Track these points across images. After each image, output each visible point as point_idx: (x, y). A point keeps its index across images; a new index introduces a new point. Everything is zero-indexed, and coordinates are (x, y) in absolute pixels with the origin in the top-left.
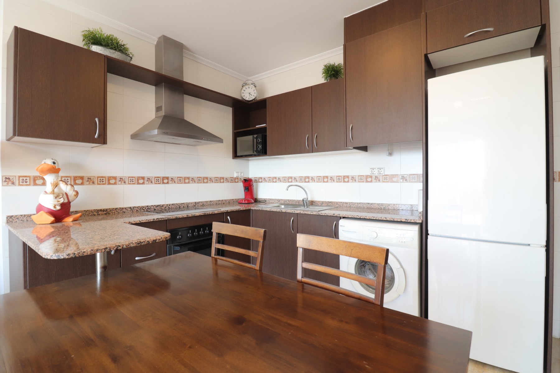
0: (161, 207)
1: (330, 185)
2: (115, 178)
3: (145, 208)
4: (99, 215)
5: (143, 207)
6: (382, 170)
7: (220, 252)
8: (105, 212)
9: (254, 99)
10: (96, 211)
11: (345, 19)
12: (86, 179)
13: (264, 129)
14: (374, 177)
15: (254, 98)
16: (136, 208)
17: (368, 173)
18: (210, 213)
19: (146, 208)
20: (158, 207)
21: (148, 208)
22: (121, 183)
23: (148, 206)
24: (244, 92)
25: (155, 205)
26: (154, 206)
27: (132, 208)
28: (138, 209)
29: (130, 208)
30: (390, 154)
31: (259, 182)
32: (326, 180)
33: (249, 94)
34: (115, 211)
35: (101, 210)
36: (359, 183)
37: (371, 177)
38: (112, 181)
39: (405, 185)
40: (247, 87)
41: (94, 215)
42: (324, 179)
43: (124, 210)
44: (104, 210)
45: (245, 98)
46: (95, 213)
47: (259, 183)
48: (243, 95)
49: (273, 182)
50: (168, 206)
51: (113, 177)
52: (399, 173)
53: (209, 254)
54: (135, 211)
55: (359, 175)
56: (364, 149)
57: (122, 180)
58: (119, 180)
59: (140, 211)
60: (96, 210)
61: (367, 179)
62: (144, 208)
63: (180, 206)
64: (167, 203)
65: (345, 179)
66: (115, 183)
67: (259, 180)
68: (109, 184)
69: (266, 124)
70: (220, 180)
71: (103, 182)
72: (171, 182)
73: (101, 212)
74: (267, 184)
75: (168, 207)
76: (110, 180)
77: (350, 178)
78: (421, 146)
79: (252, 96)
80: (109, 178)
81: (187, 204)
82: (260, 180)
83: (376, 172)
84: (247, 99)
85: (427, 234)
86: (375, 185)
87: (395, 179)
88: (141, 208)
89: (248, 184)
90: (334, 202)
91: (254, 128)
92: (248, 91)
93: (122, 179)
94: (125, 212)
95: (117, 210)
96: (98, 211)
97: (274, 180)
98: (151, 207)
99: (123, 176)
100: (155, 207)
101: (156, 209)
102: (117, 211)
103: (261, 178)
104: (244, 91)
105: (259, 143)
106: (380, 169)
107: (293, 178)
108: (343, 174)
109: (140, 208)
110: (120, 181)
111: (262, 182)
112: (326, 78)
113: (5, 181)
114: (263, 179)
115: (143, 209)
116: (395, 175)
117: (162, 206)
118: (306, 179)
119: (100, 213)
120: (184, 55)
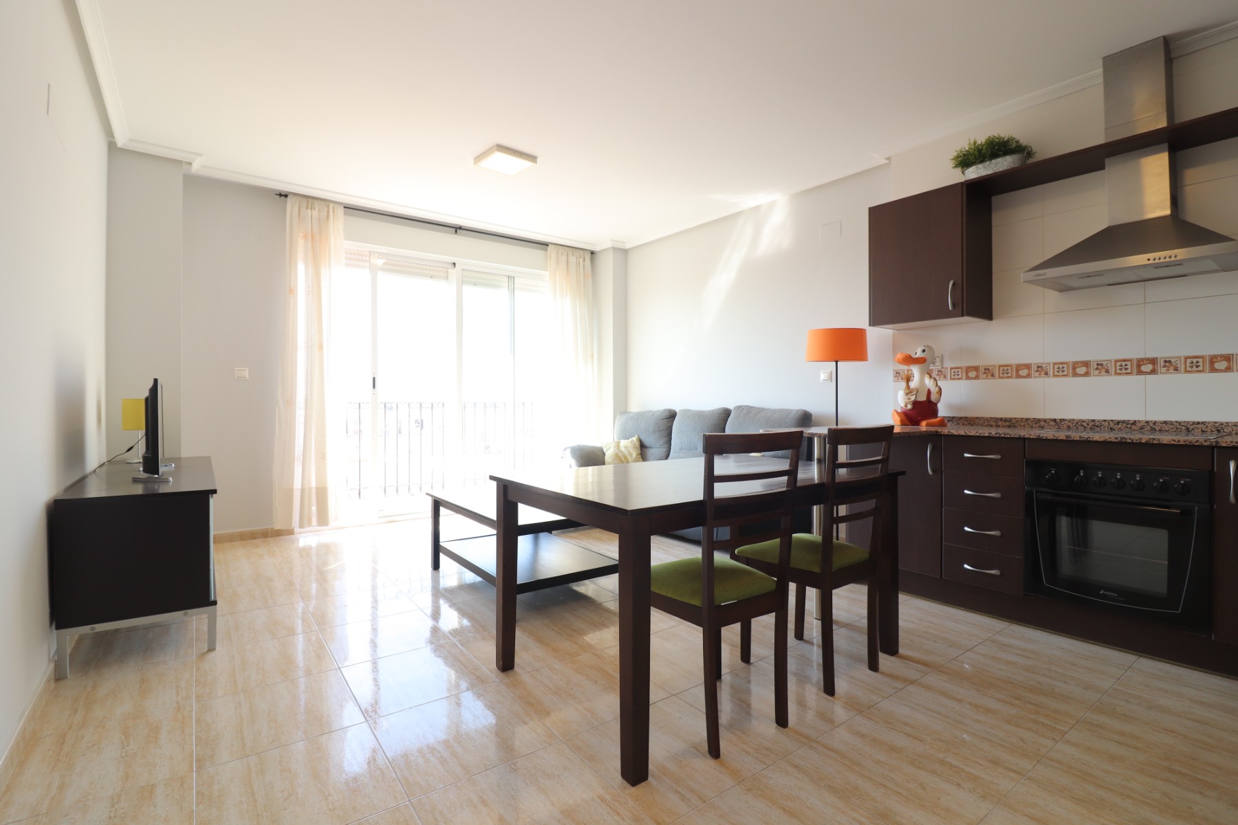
0: (1129, 426)
2: (1028, 366)
3: (1088, 425)
4: (999, 426)
5: (1083, 422)
8: (1008, 424)
10: (994, 420)
12: (982, 370)
16: (1066, 422)
18: (1143, 441)
19: (1091, 424)
20: (1120, 426)
21: (1094, 425)
22: (1040, 375)
23: (1094, 421)
25: (1112, 420)
26: (1111, 423)
27: (1058, 421)
28: (1070, 424)
34: (1026, 423)
35: (1001, 419)
38: (1024, 372)
41: (991, 426)
43: (1042, 423)
44: (1006, 420)
46: (992, 423)
50: (1152, 425)
51: (1024, 365)
54: (1065, 427)
57: (1041, 370)
58: (1036, 369)
59: (1075, 428)
60: (994, 418)
62: (1085, 424)
63: (1191, 428)
64: (1149, 418)
66: (1028, 376)
68: (1018, 376)
71: (1007, 373)
72: (1164, 370)
73: (1002, 422)
75: (1149, 428)
76: (1020, 371)
80: (1019, 367)
81: (1217, 425)
88: (1077, 423)
93: (1041, 367)
94: (1043, 427)
95: (1029, 422)
96: (997, 420)
98: (1103, 423)
99: (1042, 362)
100: (1112, 425)
101: (1115, 427)
102: (1028, 424)
109: (1075, 422)
110: (1037, 371)
113: (896, 376)
115: (1082, 425)
117: (1132, 424)
119: (999, 423)
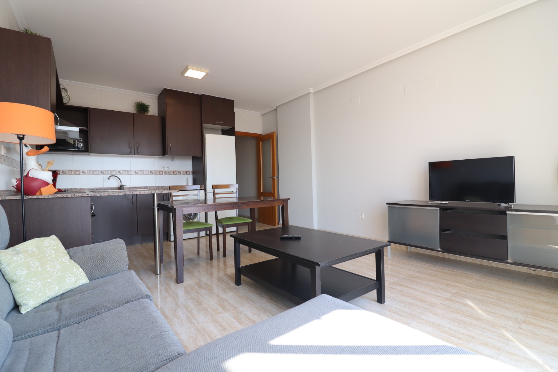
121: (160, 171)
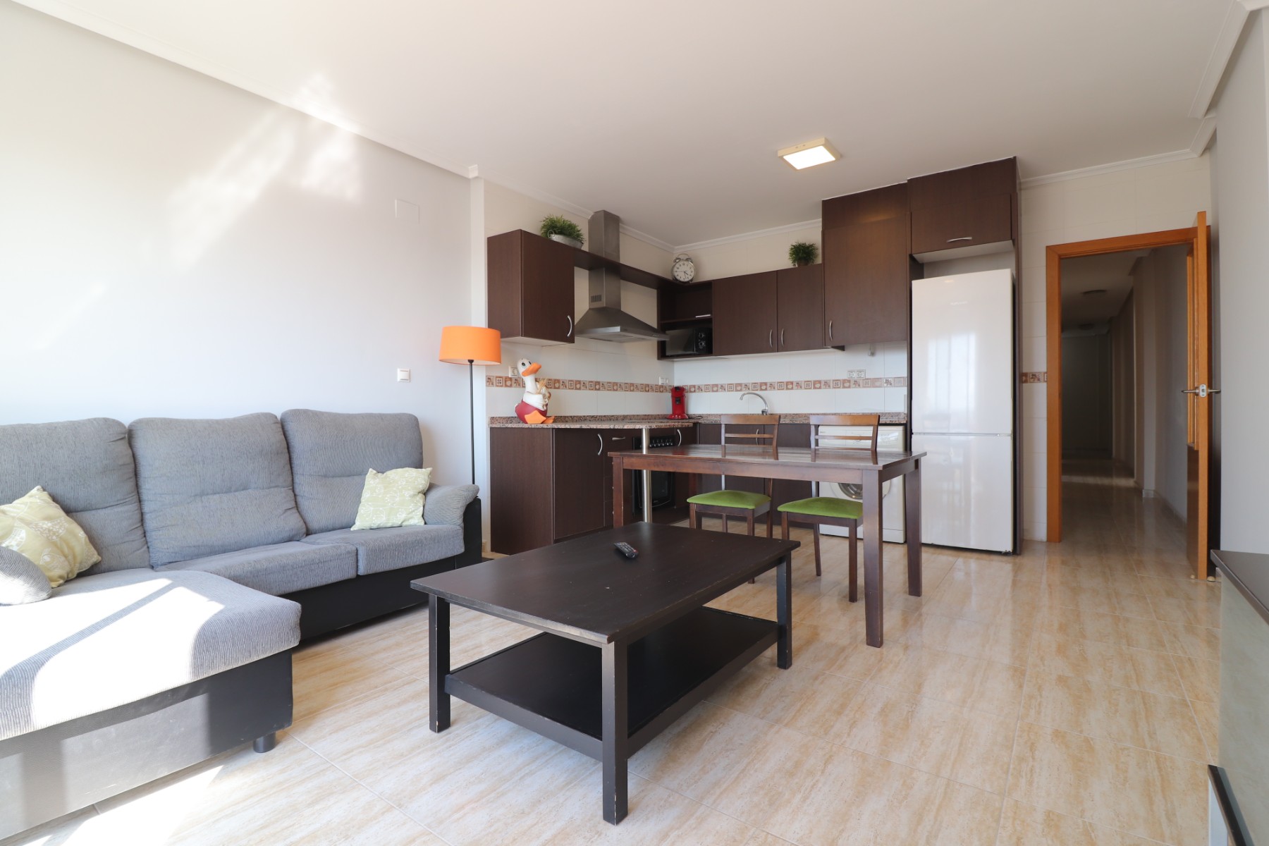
1: (796, 393)
6: (863, 373)
7: (728, 440)
9: (691, 280)
11: (823, 201)
13: (709, 320)
14: (852, 382)
15: (690, 278)
17: (845, 377)
24: (678, 270)
29: (571, 417)
30: (873, 354)
31: (691, 392)
32: (790, 386)
33: (684, 273)
36: (834, 390)
37: (849, 381)
39: (890, 390)
40: (681, 263)
42: (789, 385)
45: (678, 278)
47: (691, 394)
48: (676, 274)
49: (713, 391)
52: (882, 377)
53: (720, 443)
55: (834, 379)
56: (842, 348)
61: (844, 384)
65: (816, 385)
67: (690, 388)
69: (711, 313)
70: (646, 388)
74: (704, 394)
77: (823, 383)
78: (905, 345)
79: (689, 276)
82: (693, 389)
83: (855, 375)
84: (682, 280)
85: (911, 433)
86: (854, 391)
87: (878, 384)
89: (679, 395)
90: (802, 414)
91: (693, 319)
92: (683, 268)
97: (715, 388)
103: (694, 386)
104: (678, 268)
105: (702, 339)
106: (860, 371)
107: (743, 386)
108: (812, 379)
111: (695, 391)
112: (794, 262)
113: (488, 381)
114: (697, 387)
116: (878, 378)
118: (764, 386)
120: (621, 230)
121: (844, 381)
